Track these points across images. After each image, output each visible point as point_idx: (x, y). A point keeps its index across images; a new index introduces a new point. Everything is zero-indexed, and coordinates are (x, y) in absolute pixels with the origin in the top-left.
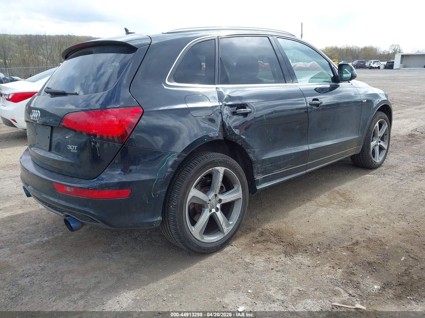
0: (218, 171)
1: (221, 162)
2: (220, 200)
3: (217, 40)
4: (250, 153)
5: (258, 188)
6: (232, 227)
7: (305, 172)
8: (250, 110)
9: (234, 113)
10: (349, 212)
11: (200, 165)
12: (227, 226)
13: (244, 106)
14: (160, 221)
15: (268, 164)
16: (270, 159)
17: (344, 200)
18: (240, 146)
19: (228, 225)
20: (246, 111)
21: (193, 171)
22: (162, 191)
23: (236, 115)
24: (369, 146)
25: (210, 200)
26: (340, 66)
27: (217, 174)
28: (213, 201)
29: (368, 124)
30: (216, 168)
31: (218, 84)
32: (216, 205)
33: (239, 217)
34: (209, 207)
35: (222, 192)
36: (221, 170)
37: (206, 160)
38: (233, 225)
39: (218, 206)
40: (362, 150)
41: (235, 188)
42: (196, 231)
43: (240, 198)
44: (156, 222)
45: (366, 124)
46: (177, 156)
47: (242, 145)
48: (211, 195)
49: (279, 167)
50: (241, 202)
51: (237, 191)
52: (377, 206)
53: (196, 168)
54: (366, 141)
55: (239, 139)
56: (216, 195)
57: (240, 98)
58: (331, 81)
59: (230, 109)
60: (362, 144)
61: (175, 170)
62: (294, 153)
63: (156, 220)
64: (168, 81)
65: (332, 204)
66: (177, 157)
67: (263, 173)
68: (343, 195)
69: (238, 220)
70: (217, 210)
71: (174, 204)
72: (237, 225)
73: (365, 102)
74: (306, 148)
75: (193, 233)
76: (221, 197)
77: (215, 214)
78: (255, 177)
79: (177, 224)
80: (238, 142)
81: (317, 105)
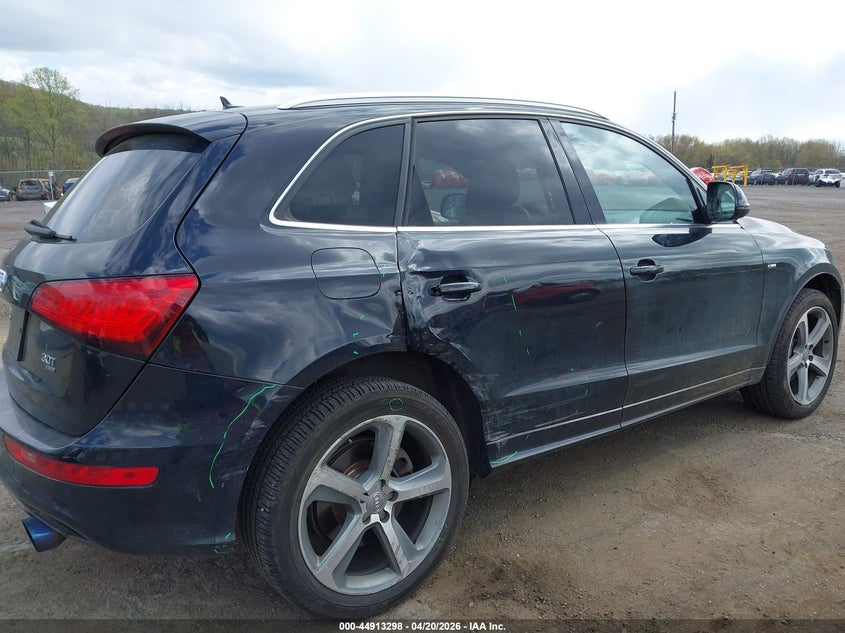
0: (388, 426)
1: (396, 405)
2: (395, 494)
3: (408, 127)
4: (473, 382)
5: (495, 464)
6: (420, 559)
7: (617, 427)
8: (477, 284)
9: (435, 292)
10: (720, 531)
11: (339, 410)
12: (407, 556)
13: (460, 276)
14: (229, 544)
15: (520, 409)
16: (524, 398)
17: (709, 496)
18: (450, 367)
19: (411, 553)
20: (468, 287)
21: (321, 426)
22: (235, 474)
23: (440, 295)
24: (785, 367)
25: (366, 494)
26: (713, 187)
27: (387, 432)
28: (376, 496)
29: (781, 317)
30: (385, 418)
31: (403, 225)
32: (382, 504)
33: (441, 535)
34: (364, 511)
35: (402, 472)
36: (398, 422)
37: (358, 398)
38: (427, 553)
39: (388, 508)
40: (765, 376)
41: (435, 465)
42: (324, 568)
43: (447, 489)
44: (221, 545)
45: (775, 318)
46: (276, 391)
47: (453, 363)
48: (370, 483)
49: (550, 416)
50: (447, 499)
51: (439, 471)
52: (790, 520)
53: (329, 418)
54: (776, 357)
55: (445, 350)
56: (383, 482)
57: (452, 256)
58: (691, 219)
59: (426, 281)
60: (765, 363)
61: (269, 425)
62: (588, 385)
63: (218, 540)
64: (277, 216)
65: (682, 505)
66: (278, 393)
67: (508, 429)
68: (709, 482)
69: (438, 542)
70: (385, 516)
71: (268, 504)
72: (436, 553)
73: (773, 269)
74: (620, 372)
75: (315, 573)
76: (395, 486)
77: (378, 527)
78: (488, 438)
79: (275, 551)
80: (442, 357)
81: (651, 275)
